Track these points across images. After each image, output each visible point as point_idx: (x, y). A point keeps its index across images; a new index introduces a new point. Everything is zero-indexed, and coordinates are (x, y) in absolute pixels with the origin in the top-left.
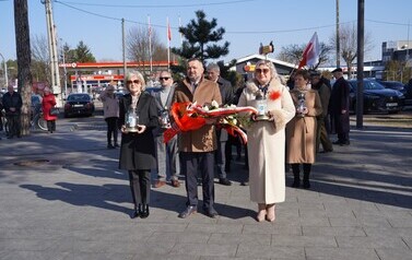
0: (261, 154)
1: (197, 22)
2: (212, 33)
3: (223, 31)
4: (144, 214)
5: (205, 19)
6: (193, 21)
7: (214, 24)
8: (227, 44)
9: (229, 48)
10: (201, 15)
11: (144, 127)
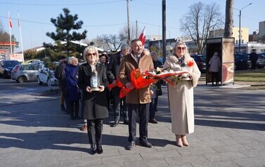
0: (184, 102)
1: (64, 16)
2: (75, 24)
3: (82, 23)
4: (100, 151)
5: (70, 14)
6: (61, 15)
7: (76, 18)
8: (86, 32)
9: (87, 34)
10: (66, 11)
11: (103, 87)
